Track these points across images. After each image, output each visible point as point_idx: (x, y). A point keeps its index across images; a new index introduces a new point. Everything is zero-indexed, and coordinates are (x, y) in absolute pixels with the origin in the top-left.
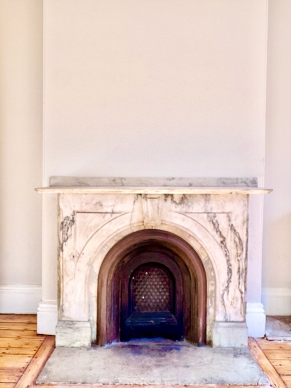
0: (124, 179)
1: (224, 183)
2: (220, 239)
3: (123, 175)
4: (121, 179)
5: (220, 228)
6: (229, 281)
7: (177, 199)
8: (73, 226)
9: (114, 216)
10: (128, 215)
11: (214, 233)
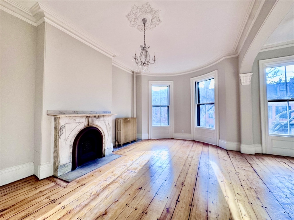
0: (78, 111)
1: (104, 112)
2: (106, 127)
3: (77, 110)
4: (77, 111)
5: (106, 124)
6: (108, 138)
7: (97, 117)
8: (65, 129)
9: (80, 123)
10: (84, 123)
11: (105, 126)
